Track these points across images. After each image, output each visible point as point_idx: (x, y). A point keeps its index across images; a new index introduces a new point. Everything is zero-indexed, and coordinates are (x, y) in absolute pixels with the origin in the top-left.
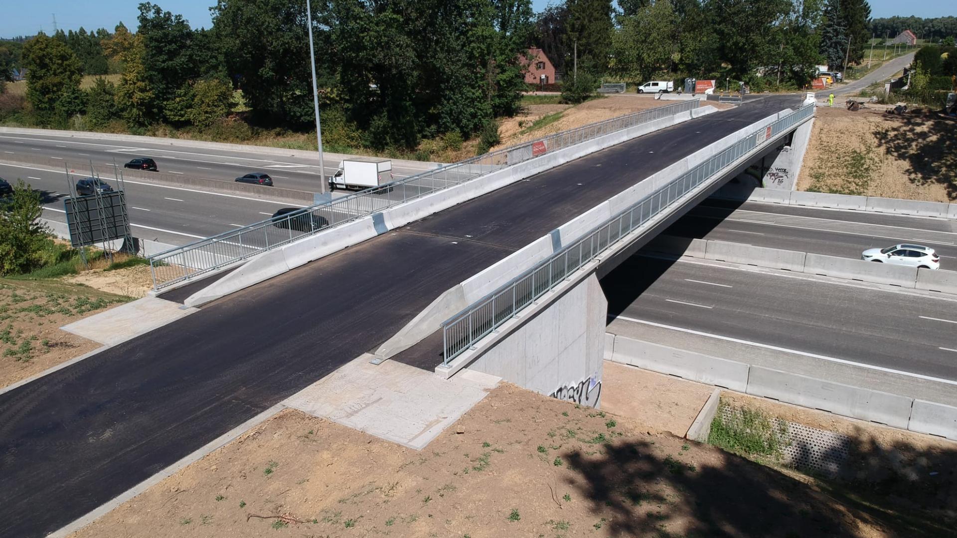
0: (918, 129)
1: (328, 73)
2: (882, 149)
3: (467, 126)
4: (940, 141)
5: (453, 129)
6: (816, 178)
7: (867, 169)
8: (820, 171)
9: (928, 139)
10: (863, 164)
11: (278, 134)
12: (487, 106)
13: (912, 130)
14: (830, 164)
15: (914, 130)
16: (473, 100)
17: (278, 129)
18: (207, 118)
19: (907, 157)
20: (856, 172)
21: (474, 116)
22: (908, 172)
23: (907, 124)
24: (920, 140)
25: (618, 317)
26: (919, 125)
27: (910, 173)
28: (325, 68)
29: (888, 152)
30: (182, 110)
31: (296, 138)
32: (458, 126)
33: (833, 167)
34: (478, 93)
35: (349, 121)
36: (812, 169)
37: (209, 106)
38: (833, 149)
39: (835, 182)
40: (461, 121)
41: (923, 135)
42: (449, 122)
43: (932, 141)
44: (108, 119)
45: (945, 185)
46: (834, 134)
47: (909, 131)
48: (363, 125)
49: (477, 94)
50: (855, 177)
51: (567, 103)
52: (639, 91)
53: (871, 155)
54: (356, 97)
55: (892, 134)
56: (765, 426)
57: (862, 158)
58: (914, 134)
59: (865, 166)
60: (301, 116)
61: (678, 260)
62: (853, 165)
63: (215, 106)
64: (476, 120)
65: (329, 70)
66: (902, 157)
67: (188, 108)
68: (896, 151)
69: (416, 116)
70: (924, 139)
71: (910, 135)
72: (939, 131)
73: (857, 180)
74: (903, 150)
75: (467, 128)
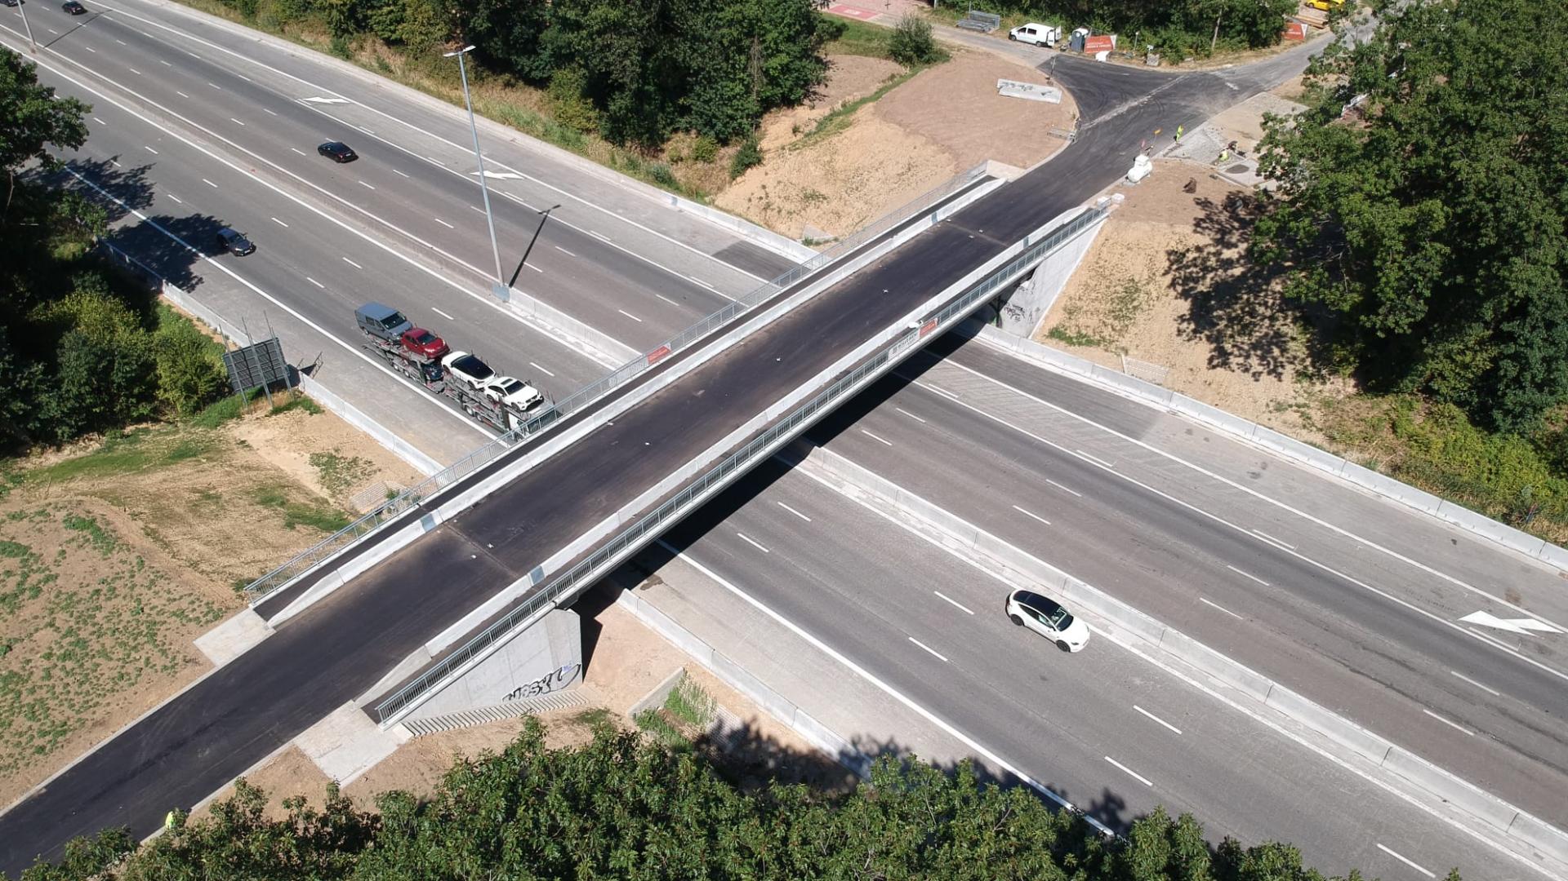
0: (1226, 254)
2: (1168, 279)
3: (722, 132)
4: (1243, 274)
5: (705, 133)
6: (1070, 313)
7: (1135, 308)
8: (1079, 304)
9: (1231, 272)
10: (1134, 300)
11: (507, 85)
12: (752, 104)
13: (1218, 254)
14: (1093, 295)
15: (1221, 254)
17: (507, 76)
18: (422, 41)
19: (1190, 296)
20: (1121, 310)
22: (1182, 318)
23: (1217, 243)
24: (1220, 272)
25: (681, 555)
26: (1230, 246)
27: (1183, 321)
29: (1173, 284)
30: (391, 24)
31: (527, 96)
32: (712, 129)
33: (1096, 299)
34: (739, 88)
35: (585, 95)
36: (1071, 298)
37: (423, 24)
38: (1107, 273)
39: (1089, 322)
40: (715, 125)
41: (1228, 264)
43: (1232, 276)
44: (305, 11)
45: (1213, 346)
46: (1118, 249)
47: (1214, 254)
48: (601, 104)
49: (737, 90)
50: (1116, 318)
53: (1151, 287)
55: (1191, 256)
56: (704, 703)
57: (1137, 290)
58: (1217, 260)
59: (1135, 303)
60: (531, 70)
61: (797, 467)
62: (1122, 300)
63: (431, 25)
66: (1185, 294)
67: (399, 23)
68: (1182, 285)
69: (663, 105)
70: (1225, 271)
71: (1212, 261)
72: (1249, 261)
73: (1116, 323)
74: (1192, 285)
75: (723, 134)
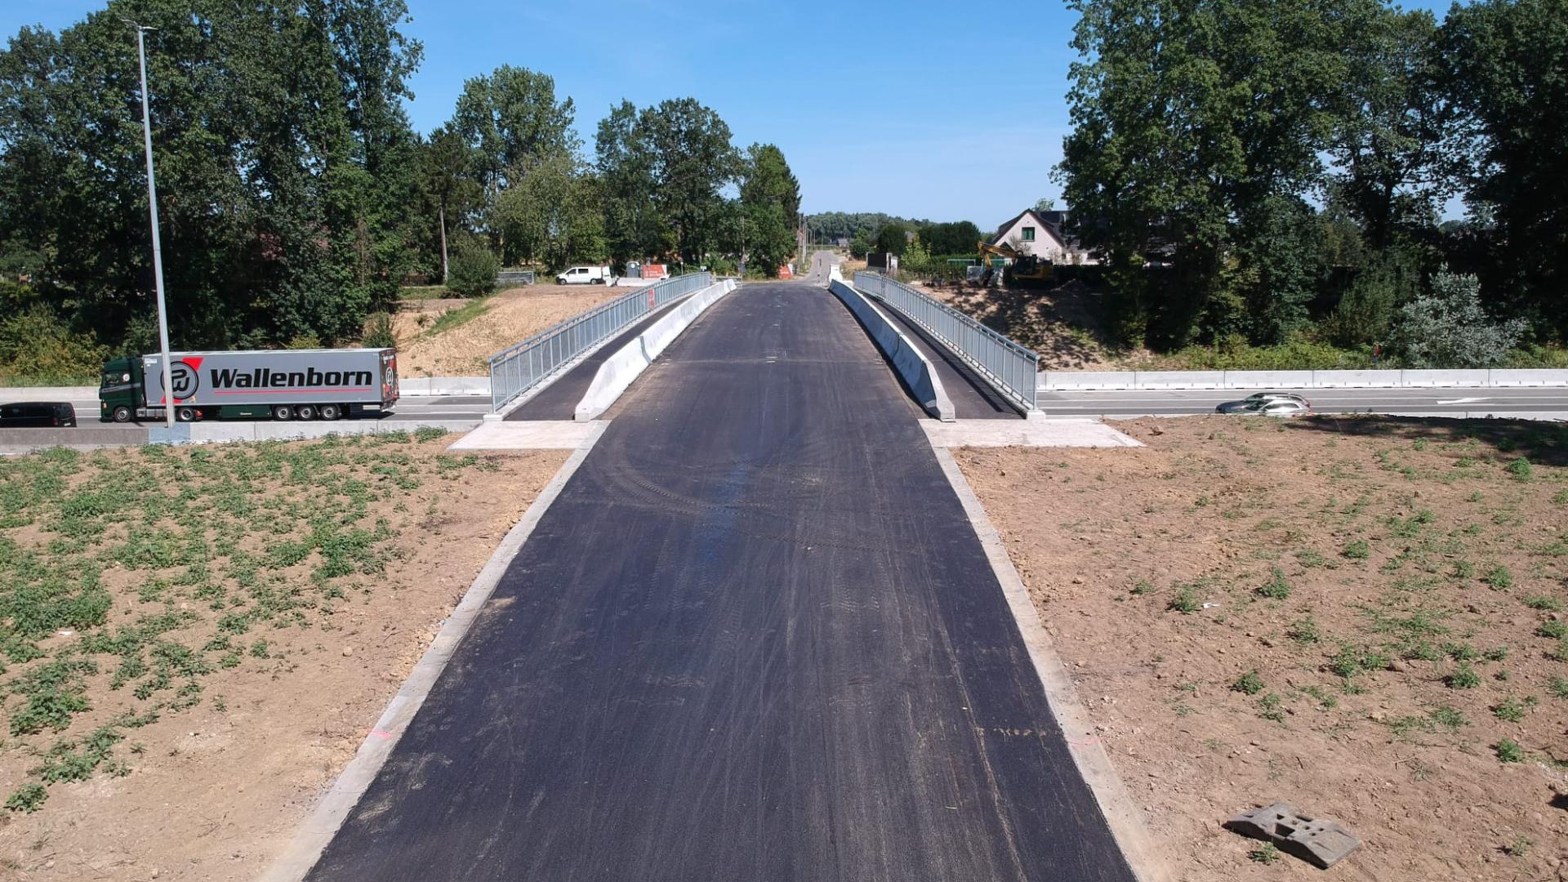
0: (973, 300)
1: (27, 246)
3: (330, 326)
5: (304, 332)
9: (988, 310)
12: (362, 293)
13: (966, 301)
15: (968, 300)
16: (339, 283)
21: (341, 308)
23: (960, 293)
26: (973, 294)
28: (17, 238)
32: (313, 326)
34: (346, 272)
35: (78, 329)
40: (320, 318)
42: (296, 320)
48: (108, 337)
49: (344, 273)
51: (457, 297)
52: (559, 281)
54: (90, 287)
58: (971, 305)
64: (346, 315)
65: (27, 241)
69: (227, 313)
71: (967, 307)
72: (996, 301)
75: (329, 328)
